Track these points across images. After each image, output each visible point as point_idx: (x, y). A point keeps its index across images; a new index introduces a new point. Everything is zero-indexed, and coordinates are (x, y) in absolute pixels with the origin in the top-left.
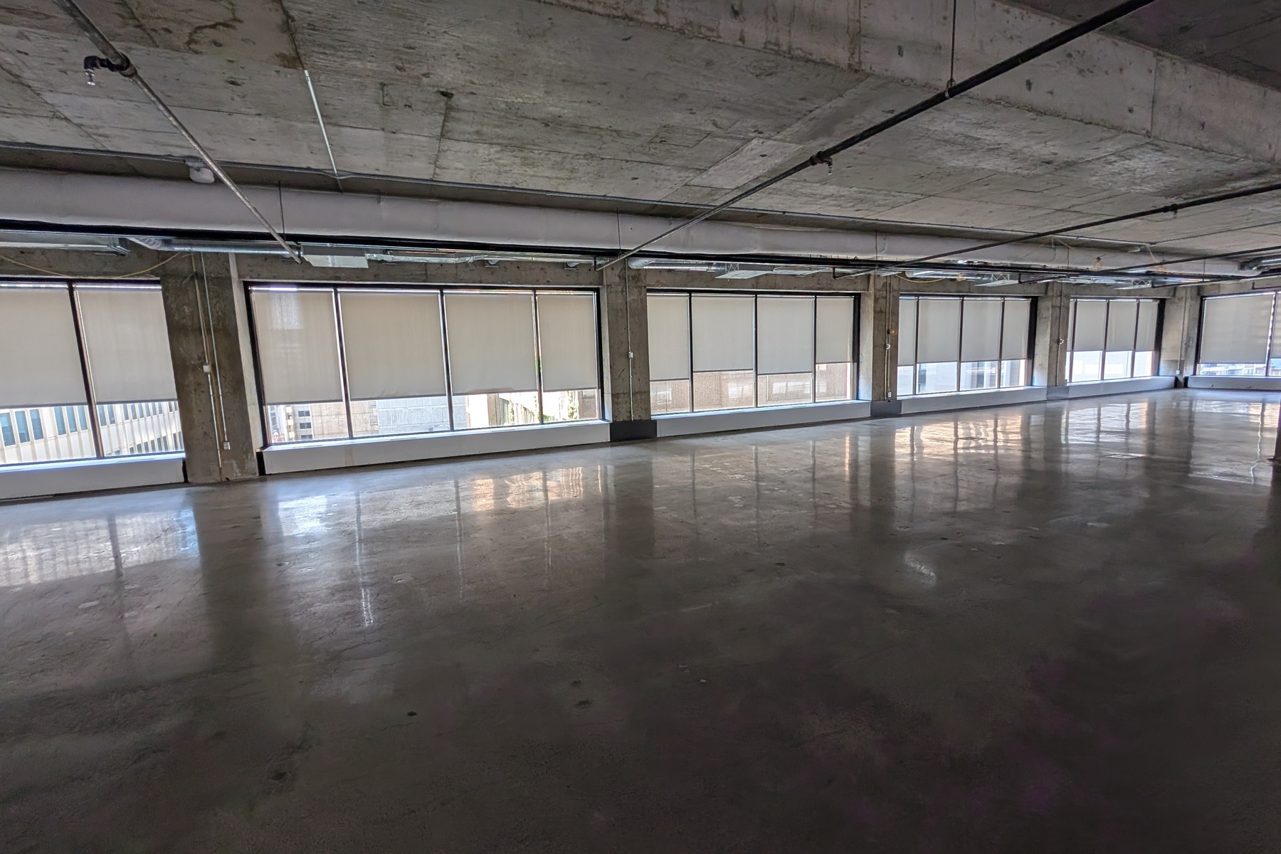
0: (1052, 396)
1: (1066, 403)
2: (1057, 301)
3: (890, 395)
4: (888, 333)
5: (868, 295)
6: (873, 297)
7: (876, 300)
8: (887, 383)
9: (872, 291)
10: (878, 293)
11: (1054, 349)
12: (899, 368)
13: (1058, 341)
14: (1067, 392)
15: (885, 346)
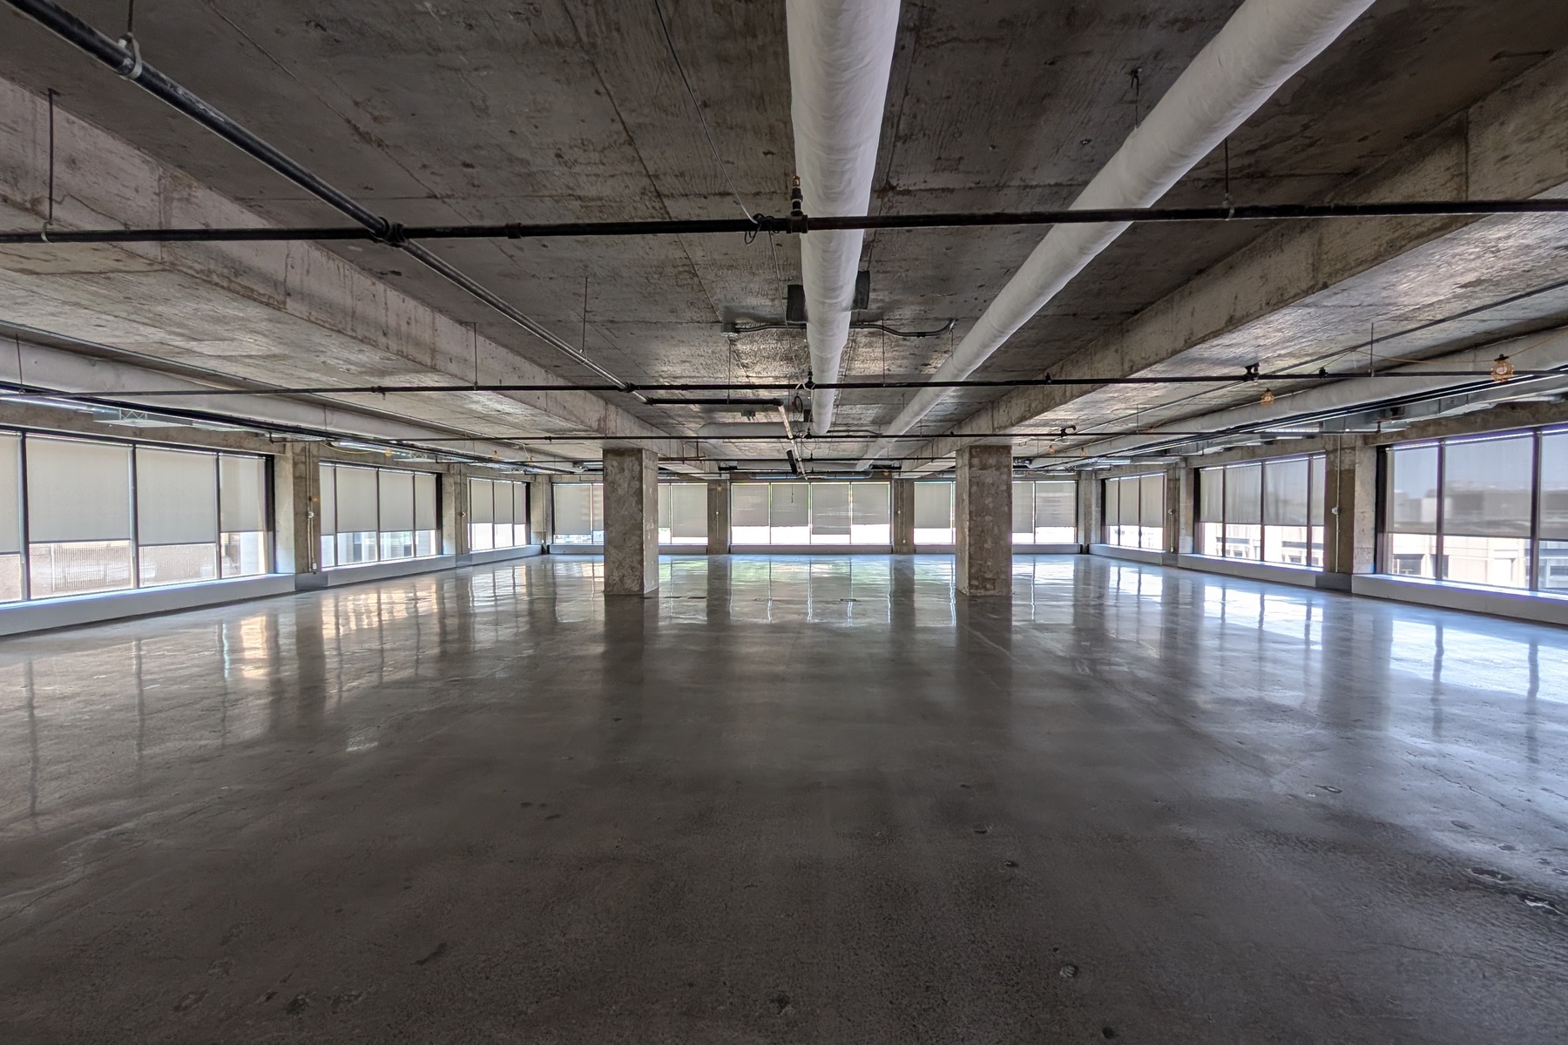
0: (459, 563)
1: (471, 568)
2: (458, 479)
3: (315, 567)
4: (310, 499)
5: (286, 459)
6: (291, 461)
7: (295, 464)
8: (311, 554)
9: (289, 454)
10: (296, 458)
11: (459, 522)
12: (322, 537)
13: (461, 514)
14: (471, 560)
15: (307, 514)
